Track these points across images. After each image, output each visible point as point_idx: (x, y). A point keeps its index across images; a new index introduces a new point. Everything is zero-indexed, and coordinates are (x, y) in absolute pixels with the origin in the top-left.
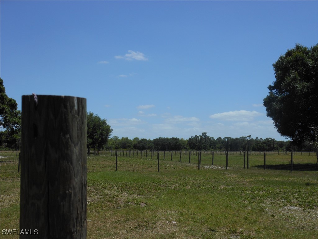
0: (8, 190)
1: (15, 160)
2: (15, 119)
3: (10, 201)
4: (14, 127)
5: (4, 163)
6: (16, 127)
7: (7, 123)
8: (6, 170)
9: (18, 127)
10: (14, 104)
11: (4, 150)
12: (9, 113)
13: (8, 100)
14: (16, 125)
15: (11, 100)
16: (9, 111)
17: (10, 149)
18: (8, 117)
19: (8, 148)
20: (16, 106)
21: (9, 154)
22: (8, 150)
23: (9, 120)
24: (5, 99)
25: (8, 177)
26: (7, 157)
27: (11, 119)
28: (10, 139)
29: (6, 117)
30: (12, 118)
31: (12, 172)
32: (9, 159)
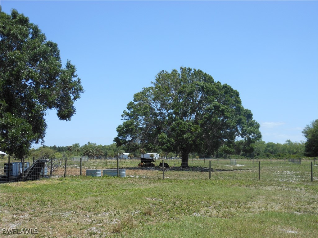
0: (254, 197)
1: (253, 168)
2: (251, 128)
3: (259, 208)
4: (251, 137)
5: (244, 171)
6: (252, 137)
7: (244, 132)
8: (247, 178)
9: (254, 136)
10: (250, 114)
11: (240, 159)
12: (246, 123)
13: (244, 111)
14: (252, 134)
15: (247, 110)
16: (246, 121)
17: (245, 158)
18: (245, 127)
19: (243, 157)
20: (252, 117)
21: (245, 162)
22: (244, 159)
23: (246, 130)
24: (242, 110)
25: (250, 185)
26: (244, 165)
27: (248, 129)
28: (247, 148)
29: (243, 127)
30: (248, 127)
31: (253, 179)
32: (247, 167)
